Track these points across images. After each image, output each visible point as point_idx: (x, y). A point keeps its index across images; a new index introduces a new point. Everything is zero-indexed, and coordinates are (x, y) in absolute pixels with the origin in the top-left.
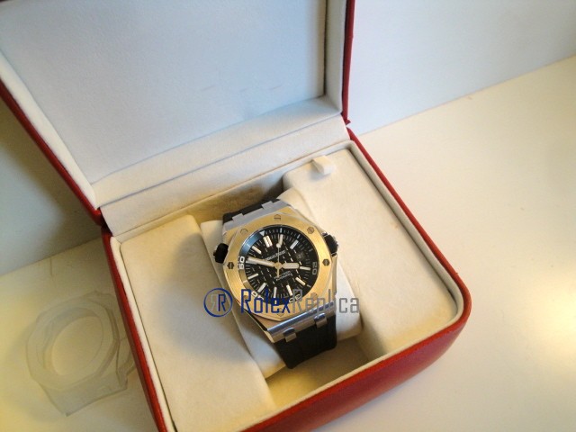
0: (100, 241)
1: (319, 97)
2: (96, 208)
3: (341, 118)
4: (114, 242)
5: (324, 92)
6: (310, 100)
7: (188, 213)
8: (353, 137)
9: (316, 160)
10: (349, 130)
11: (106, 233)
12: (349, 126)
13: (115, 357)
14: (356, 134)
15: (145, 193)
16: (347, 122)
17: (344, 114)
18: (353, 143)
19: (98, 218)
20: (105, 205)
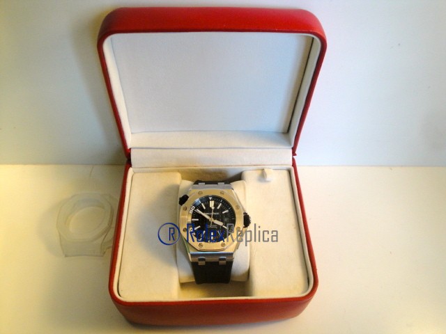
0: (123, 168)
1: (283, 133)
2: (129, 147)
3: (291, 151)
4: (131, 171)
5: (287, 131)
6: (277, 133)
7: (178, 171)
8: (294, 165)
9: (266, 170)
10: (293, 160)
11: (129, 164)
12: (294, 157)
13: (104, 236)
14: (297, 164)
15: (159, 150)
16: (294, 154)
17: (294, 149)
18: (293, 168)
19: (127, 153)
20: (134, 148)
